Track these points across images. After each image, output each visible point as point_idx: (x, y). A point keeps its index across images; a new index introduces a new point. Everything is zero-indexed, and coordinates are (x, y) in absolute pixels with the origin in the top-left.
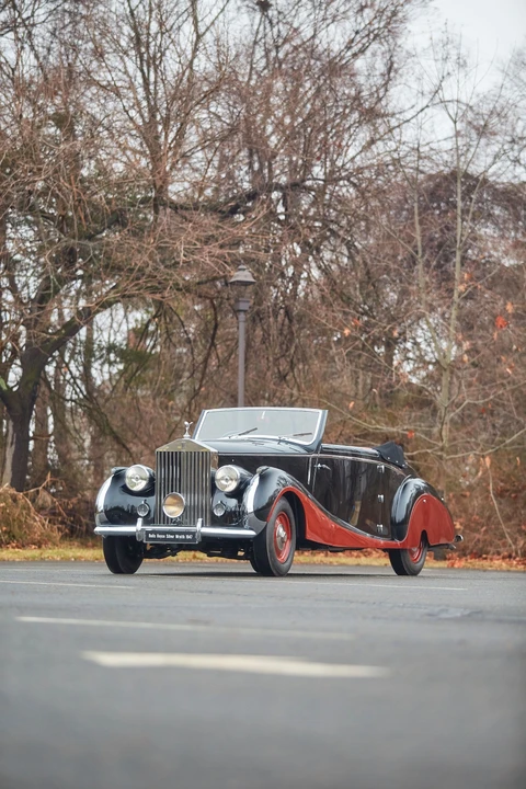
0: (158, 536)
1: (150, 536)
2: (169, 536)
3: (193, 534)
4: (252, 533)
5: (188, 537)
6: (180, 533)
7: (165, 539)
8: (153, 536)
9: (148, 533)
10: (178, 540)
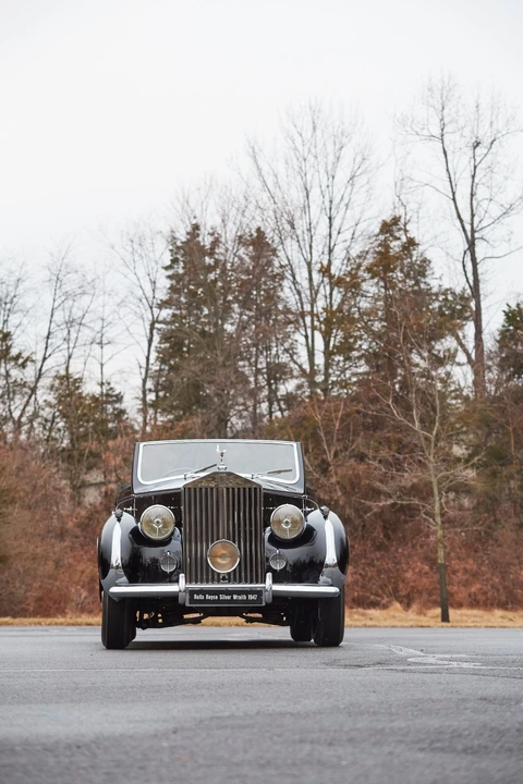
0: (208, 597)
1: (196, 597)
2: (222, 597)
3: (259, 593)
4: (334, 590)
5: (251, 597)
6: (239, 592)
7: (218, 601)
8: (202, 597)
9: (192, 592)
10: (237, 601)
